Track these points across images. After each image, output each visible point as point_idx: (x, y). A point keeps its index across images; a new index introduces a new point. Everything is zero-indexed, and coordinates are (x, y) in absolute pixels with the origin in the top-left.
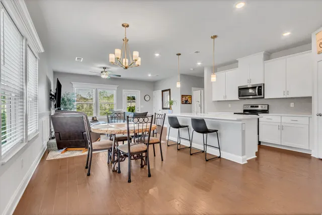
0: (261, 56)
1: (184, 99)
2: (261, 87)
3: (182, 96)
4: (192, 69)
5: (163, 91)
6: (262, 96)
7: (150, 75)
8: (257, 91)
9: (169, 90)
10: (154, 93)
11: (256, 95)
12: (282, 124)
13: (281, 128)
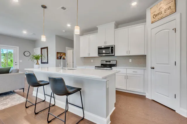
0: (113, 25)
1: (59, 55)
2: (113, 47)
3: (57, 53)
4: (64, 31)
5: (42, 49)
6: (114, 54)
7: (25, 32)
8: (110, 50)
9: (47, 48)
10: (34, 50)
11: (110, 53)
12: (127, 75)
13: (127, 77)
